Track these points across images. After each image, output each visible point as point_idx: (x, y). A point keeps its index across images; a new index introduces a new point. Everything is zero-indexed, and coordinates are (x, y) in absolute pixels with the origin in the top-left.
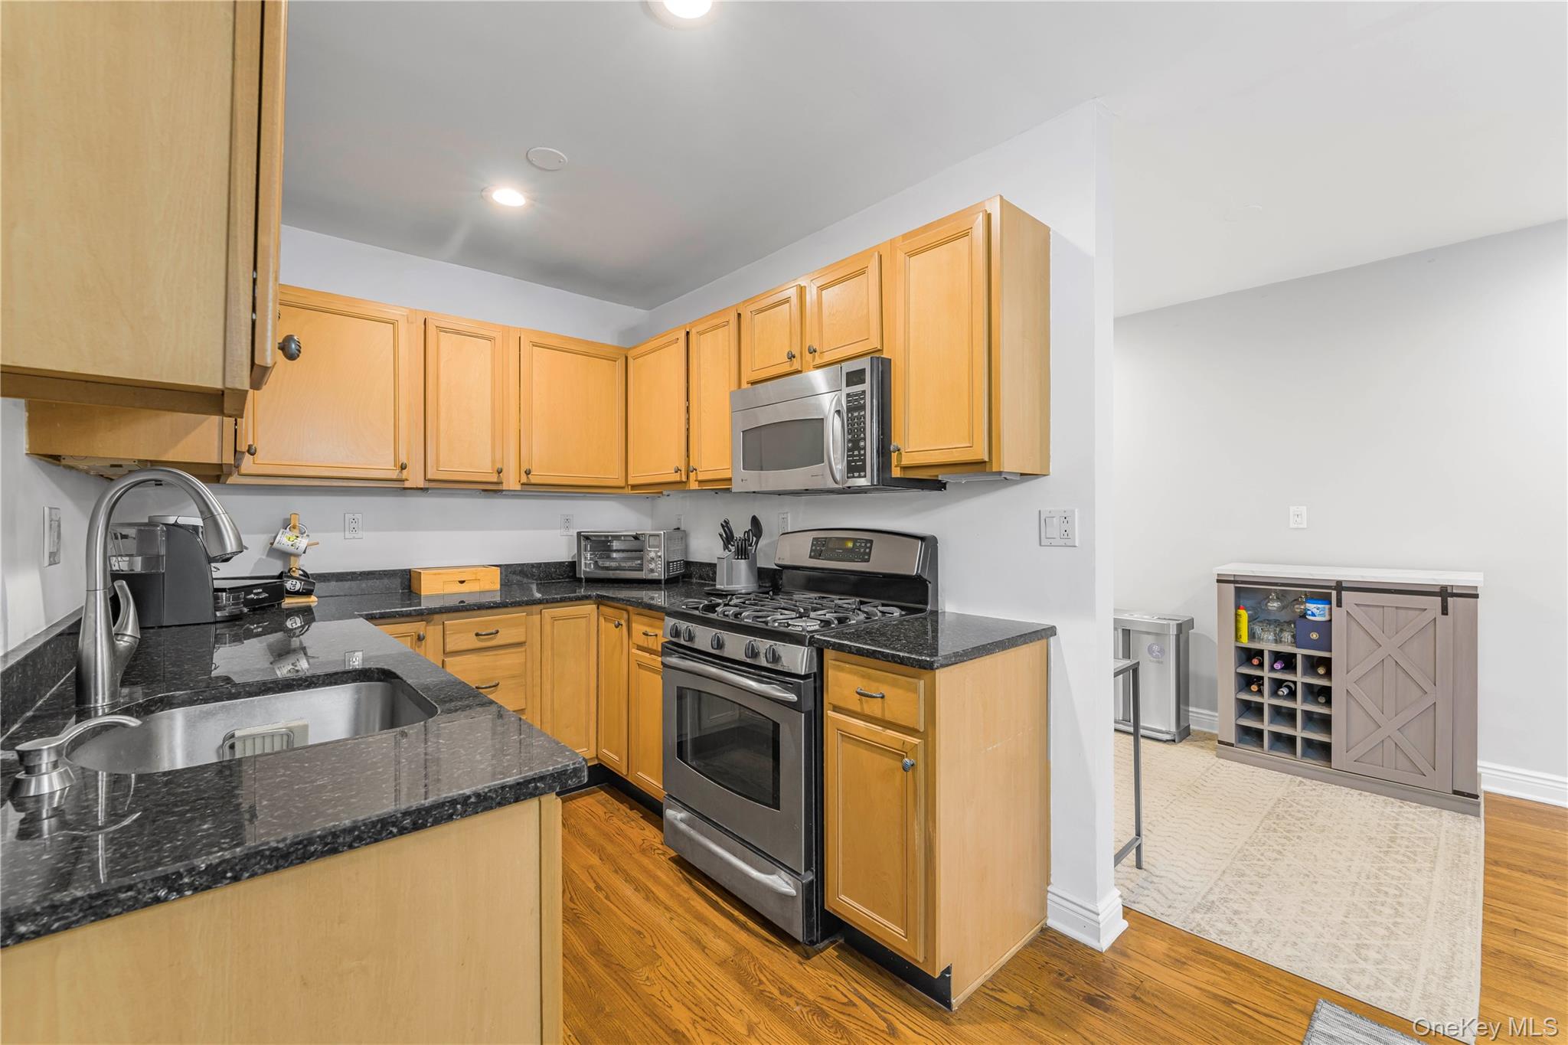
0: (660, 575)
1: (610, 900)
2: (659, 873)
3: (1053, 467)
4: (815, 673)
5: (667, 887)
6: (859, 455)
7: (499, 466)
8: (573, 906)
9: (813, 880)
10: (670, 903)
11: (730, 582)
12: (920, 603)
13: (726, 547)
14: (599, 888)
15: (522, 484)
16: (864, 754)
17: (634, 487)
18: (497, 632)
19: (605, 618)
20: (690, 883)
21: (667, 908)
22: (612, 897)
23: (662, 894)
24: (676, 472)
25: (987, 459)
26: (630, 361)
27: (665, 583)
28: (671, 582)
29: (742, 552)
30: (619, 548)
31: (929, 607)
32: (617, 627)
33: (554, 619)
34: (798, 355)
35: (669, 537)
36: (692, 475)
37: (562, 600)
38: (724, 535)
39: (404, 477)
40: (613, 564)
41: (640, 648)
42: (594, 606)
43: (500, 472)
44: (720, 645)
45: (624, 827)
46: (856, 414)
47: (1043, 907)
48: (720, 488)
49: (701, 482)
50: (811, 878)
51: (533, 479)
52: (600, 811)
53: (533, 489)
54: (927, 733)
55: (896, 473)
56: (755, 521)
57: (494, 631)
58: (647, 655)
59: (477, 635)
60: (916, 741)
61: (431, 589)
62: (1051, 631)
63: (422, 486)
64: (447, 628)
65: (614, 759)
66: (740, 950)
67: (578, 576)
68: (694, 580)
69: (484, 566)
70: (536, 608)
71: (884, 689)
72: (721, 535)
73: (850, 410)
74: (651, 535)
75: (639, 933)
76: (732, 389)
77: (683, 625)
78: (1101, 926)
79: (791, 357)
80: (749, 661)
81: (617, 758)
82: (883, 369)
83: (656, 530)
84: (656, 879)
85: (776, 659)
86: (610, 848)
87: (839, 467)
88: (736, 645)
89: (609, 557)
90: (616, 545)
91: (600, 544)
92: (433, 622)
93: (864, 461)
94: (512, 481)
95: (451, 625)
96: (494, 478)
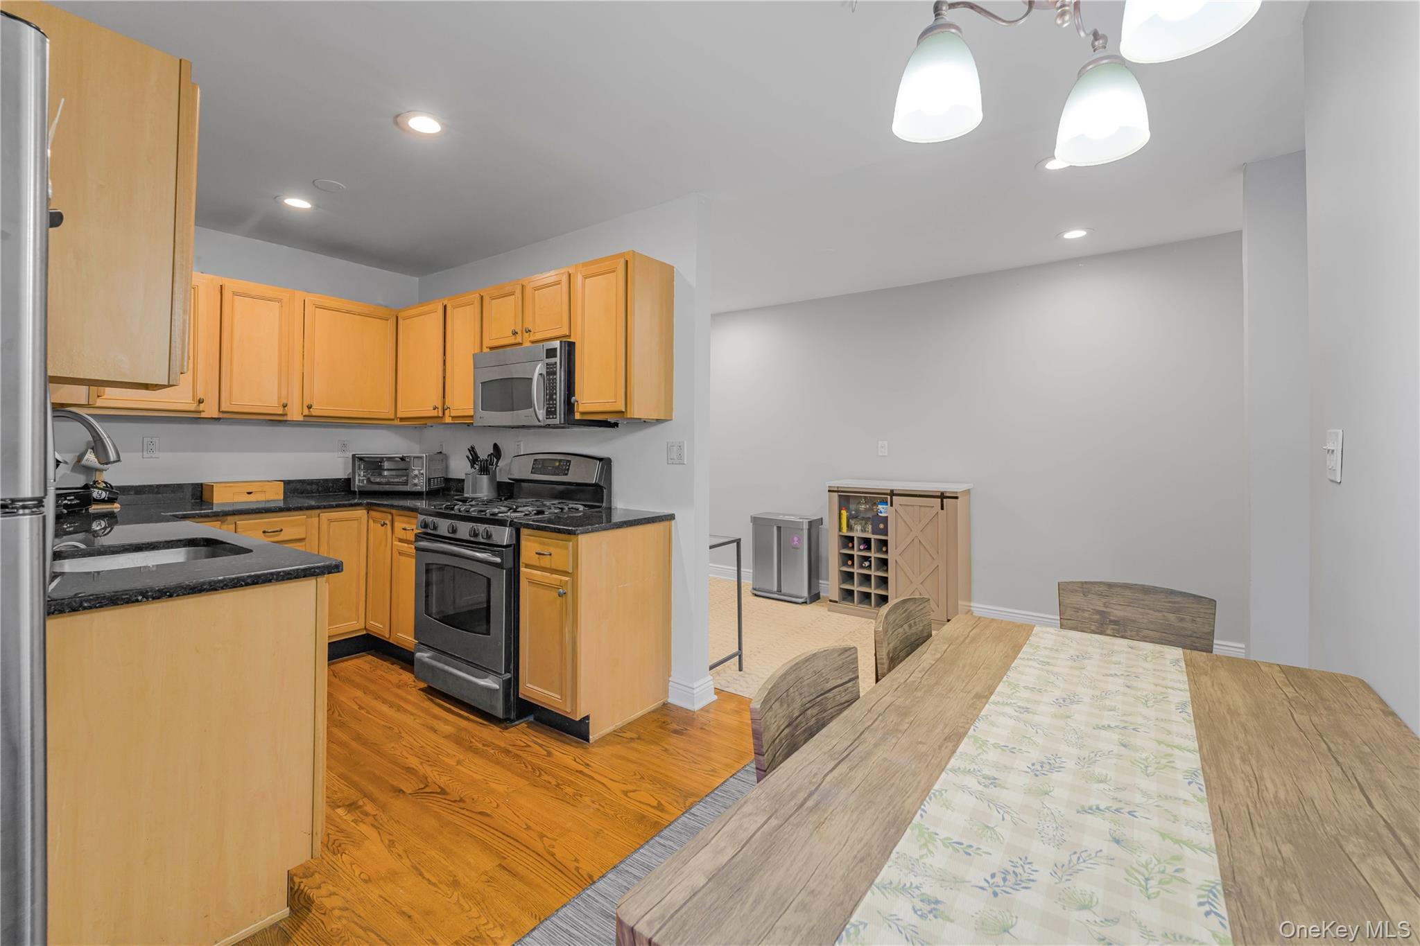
0: (422, 486)
1: (369, 714)
2: (410, 697)
3: (675, 414)
4: (514, 545)
5: (414, 704)
6: (553, 404)
7: (285, 402)
8: (340, 718)
9: (511, 678)
10: (415, 711)
11: (474, 491)
12: (598, 502)
13: (472, 466)
14: (361, 708)
15: (305, 416)
16: (541, 591)
17: (402, 419)
18: (281, 530)
19: (374, 520)
20: (432, 701)
21: (412, 714)
22: (371, 712)
23: (410, 708)
24: (434, 409)
25: (624, 410)
26: (400, 321)
27: (426, 495)
28: (432, 494)
29: (484, 470)
30: (389, 468)
31: (604, 505)
32: (382, 525)
33: (330, 521)
34: (519, 333)
35: (431, 459)
36: (447, 412)
37: (338, 506)
38: (471, 457)
39: (201, 410)
40: (383, 480)
41: (401, 540)
42: (365, 512)
43: (285, 406)
44: (454, 531)
45: (384, 674)
46: (551, 377)
47: (666, 691)
48: (465, 424)
49: (453, 417)
50: (510, 676)
51: (314, 412)
52: (367, 667)
53: (312, 421)
54: (573, 574)
55: (577, 416)
56: (496, 446)
57: (278, 529)
58: (406, 545)
59: (264, 532)
60: (567, 579)
61: (221, 499)
62: (671, 517)
63: (216, 417)
64: (238, 527)
65: (379, 627)
66: (461, 729)
67: (352, 489)
68: (452, 493)
69: (268, 481)
70: (317, 512)
71: (552, 550)
72: (468, 457)
73: (548, 374)
74: (415, 457)
75: (390, 727)
76: (476, 352)
77: (430, 519)
78: (695, 696)
79: (515, 333)
80: (472, 539)
81: (381, 626)
82: (570, 348)
83: (420, 453)
84: (406, 701)
85: (489, 536)
86: (372, 687)
87: (541, 413)
88: (464, 529)
89: (380, 475)
90: (386, 465)
91: (373, 464)
92: (226, 523)
93: (556, 409)
94: (295, 414)
95: (239, 524)
96: (280, 411)
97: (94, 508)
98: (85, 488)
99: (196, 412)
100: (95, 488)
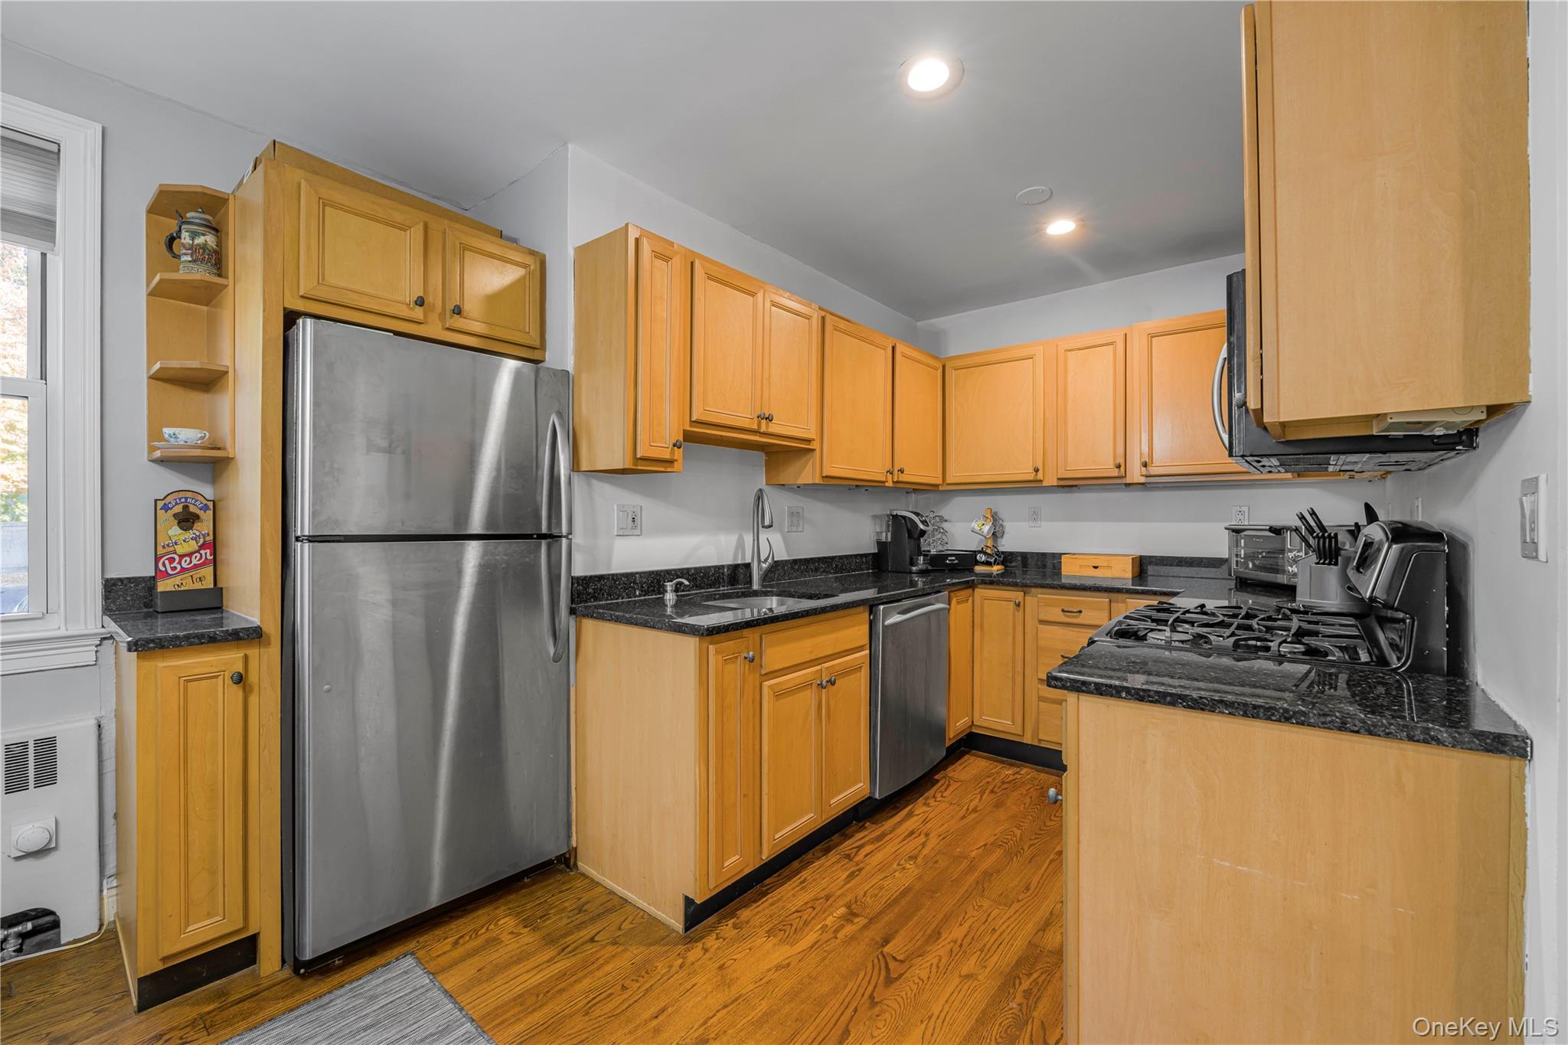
7: (1118, 461)
15: (1148, 476)
18: (1080, 612)
22: (1055, 864)
39: (1041, 478)
43: (1120, 467)
51: (1153, 471)
53: (1160, 482)
57: (1078, 610)
59: (1063, 611)
61: (1070, 570)
63: (1055, 484)
64: (1040, 601)
70: (1120, 596)
75: (1028, 889)
92: (1030, 594)
94: (1136, 474)
95: (1043, 598)
96: (1115, 473)
97: (978, 569)
98: (975, 552)
99: (1041, 481)
100: (982, 552)
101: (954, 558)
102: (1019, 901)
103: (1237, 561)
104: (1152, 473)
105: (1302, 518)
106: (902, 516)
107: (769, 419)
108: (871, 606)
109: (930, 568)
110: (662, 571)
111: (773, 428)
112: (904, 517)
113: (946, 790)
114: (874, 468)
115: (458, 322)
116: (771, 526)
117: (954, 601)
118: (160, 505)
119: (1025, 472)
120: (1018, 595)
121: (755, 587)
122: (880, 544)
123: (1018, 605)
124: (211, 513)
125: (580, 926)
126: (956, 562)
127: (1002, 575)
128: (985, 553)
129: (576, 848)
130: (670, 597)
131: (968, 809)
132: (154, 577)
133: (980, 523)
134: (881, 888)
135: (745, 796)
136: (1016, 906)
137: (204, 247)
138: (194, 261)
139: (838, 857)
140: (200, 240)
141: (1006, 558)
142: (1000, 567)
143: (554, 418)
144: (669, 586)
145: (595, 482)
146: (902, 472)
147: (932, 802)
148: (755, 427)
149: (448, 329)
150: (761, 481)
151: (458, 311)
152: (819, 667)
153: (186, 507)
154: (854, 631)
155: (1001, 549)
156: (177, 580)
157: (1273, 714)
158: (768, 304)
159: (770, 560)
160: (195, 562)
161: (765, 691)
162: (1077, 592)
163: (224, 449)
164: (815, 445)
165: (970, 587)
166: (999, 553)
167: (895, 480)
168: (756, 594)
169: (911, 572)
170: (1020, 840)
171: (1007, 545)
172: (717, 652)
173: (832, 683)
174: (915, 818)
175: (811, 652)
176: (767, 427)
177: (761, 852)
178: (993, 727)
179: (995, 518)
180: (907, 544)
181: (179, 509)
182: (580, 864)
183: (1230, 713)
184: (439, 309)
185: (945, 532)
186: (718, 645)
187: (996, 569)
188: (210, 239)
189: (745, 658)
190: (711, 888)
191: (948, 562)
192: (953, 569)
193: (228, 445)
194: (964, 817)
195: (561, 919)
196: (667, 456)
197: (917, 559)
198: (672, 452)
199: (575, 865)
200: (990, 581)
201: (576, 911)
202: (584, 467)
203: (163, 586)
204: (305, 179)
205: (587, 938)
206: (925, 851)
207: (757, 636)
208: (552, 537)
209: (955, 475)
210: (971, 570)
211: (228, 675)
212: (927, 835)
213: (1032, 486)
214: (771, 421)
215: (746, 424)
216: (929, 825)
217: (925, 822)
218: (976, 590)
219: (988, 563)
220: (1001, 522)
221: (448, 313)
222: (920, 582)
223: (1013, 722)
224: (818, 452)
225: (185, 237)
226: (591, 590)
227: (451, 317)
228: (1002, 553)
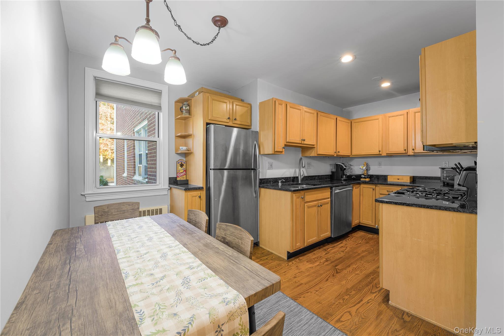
43: (405, 150)
53: (418, 154)
57: (392, 191)
61: (390, 180)
63: (386, 155)
92: (377, 186)
94: (411, 152)
95: (380, 187)
96: (404, 152)
97: (362, 179)
98: (361, 175)
99: (381, 154)
100: (363, 174)
101: (354, 176)
102: (371, 262)
103: (443, 178)
104: (416, 152)
105: (456, 165)
106: (338, 164)
107: (304, 140)
108: (331, 188)
109: (347, 179)
110: (277, 178)
111: (305, 143)
112: (339, 165)
113: (352, 238)
114: (331, 151)
115: (236, 122)
116: (304, 167)
117: (354, 188)
118: (177, 162)
119: (376, 152)
120: (374, 187)
121: (300, 182)
122: (332, 172)
123: (374, 189)
124: (185, 164)
125: (263, 256)
126: (355, 177)
127: (369, 181)
128: (364, 175)
129: (259, 242)
130: (280, 184)
131: (358, 243)
132: (176, 177)
133: (363, 166)
134: (334, 256)
135: (301, 230)
136: (370, 263)
137: (187, 109)
138: (186, 112)
139: (323, 250)
140: (187, 108)
141: (371, 177)
142: (368, 179)
143: (255, 142)
144: (280, 181)
145: (263, 157)
146: (339, 152)
147: (348, 241)
148: (301, 142)
149: (234, 123)
150: (300, 156)
151: (235, 119)
152: (318, 202)
153: (181, 163)
154: (327, 194)
155: (369, 174)
156: (180, 178)
157: (425, 207)
158: (304, 111)
159: (303, 176)
160: (183, 174)
161: (305, 206)
162: (391, 186)
163: (191, 151)
164: (315, 146)
165: (359, 184)
166: (368, 175)
167: (337, 154)
168: (300, 184)
169: (341, 180)
170: (373, 250)
171: (371, 173)
172: (295, 196)
173: (321, 206)
174: (343, 244)
175: (316, 198)
176: (304, 142)
177: (304, 244)
178: (366, 223)
179: (367, 165)
180: (340, 173)
181: (180, 163)
182: (260, 245)
183: (416, 207)
184: (232, 119)
185: (352, 169)
186: (295, 194)
187: (367, 180)
188: (188, 108)
189: (301, 198)
190: (294, 249)
191: (352, 177)
192: (354, 179)
193: (192, 150)
194: (357, 245)
195: (259, 255)
196: (281, 151)
197: (343, 176)
198: (282, 150)
199: (259, 245)
200: (365, 183)
201: (262, 254)
202: (262, 153)
203: (178, 179)
204: (210, 96)
205: (266, 258)
206: (346, 251)
207: (303, 193)
208: (255, 169)
209: (355, 153)
210: (360, 180)
211: (198, 196)
212: (346, 247)
213: (379, 156)
214: (305, 141)
215: (299, 142)
216: (347, 246)
217: (346, 245)
218: (361, 185)
219: (365, 178)
220: (369, 166)
221: (233, 120)
222: (344, 183)
223: (372, 222)
224: (316, 148)
225: (184, 108)
226: (262, 182)
227: (234, 121)
228: (369, 175)
